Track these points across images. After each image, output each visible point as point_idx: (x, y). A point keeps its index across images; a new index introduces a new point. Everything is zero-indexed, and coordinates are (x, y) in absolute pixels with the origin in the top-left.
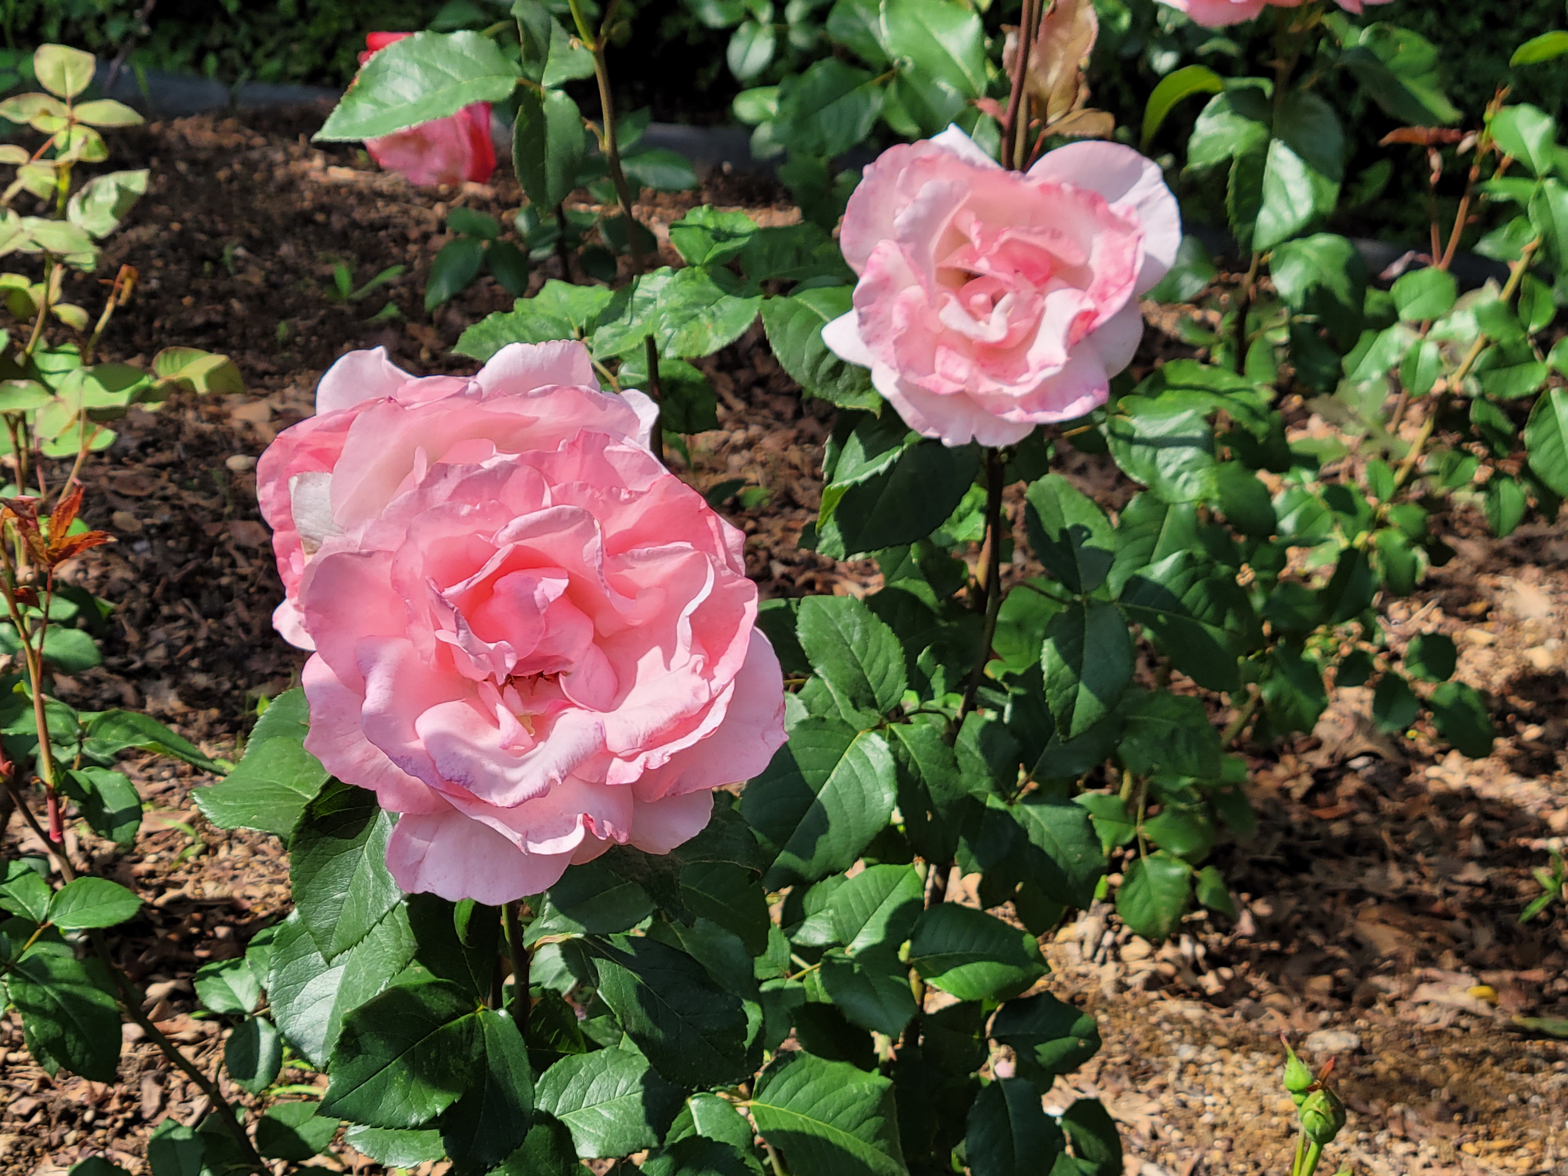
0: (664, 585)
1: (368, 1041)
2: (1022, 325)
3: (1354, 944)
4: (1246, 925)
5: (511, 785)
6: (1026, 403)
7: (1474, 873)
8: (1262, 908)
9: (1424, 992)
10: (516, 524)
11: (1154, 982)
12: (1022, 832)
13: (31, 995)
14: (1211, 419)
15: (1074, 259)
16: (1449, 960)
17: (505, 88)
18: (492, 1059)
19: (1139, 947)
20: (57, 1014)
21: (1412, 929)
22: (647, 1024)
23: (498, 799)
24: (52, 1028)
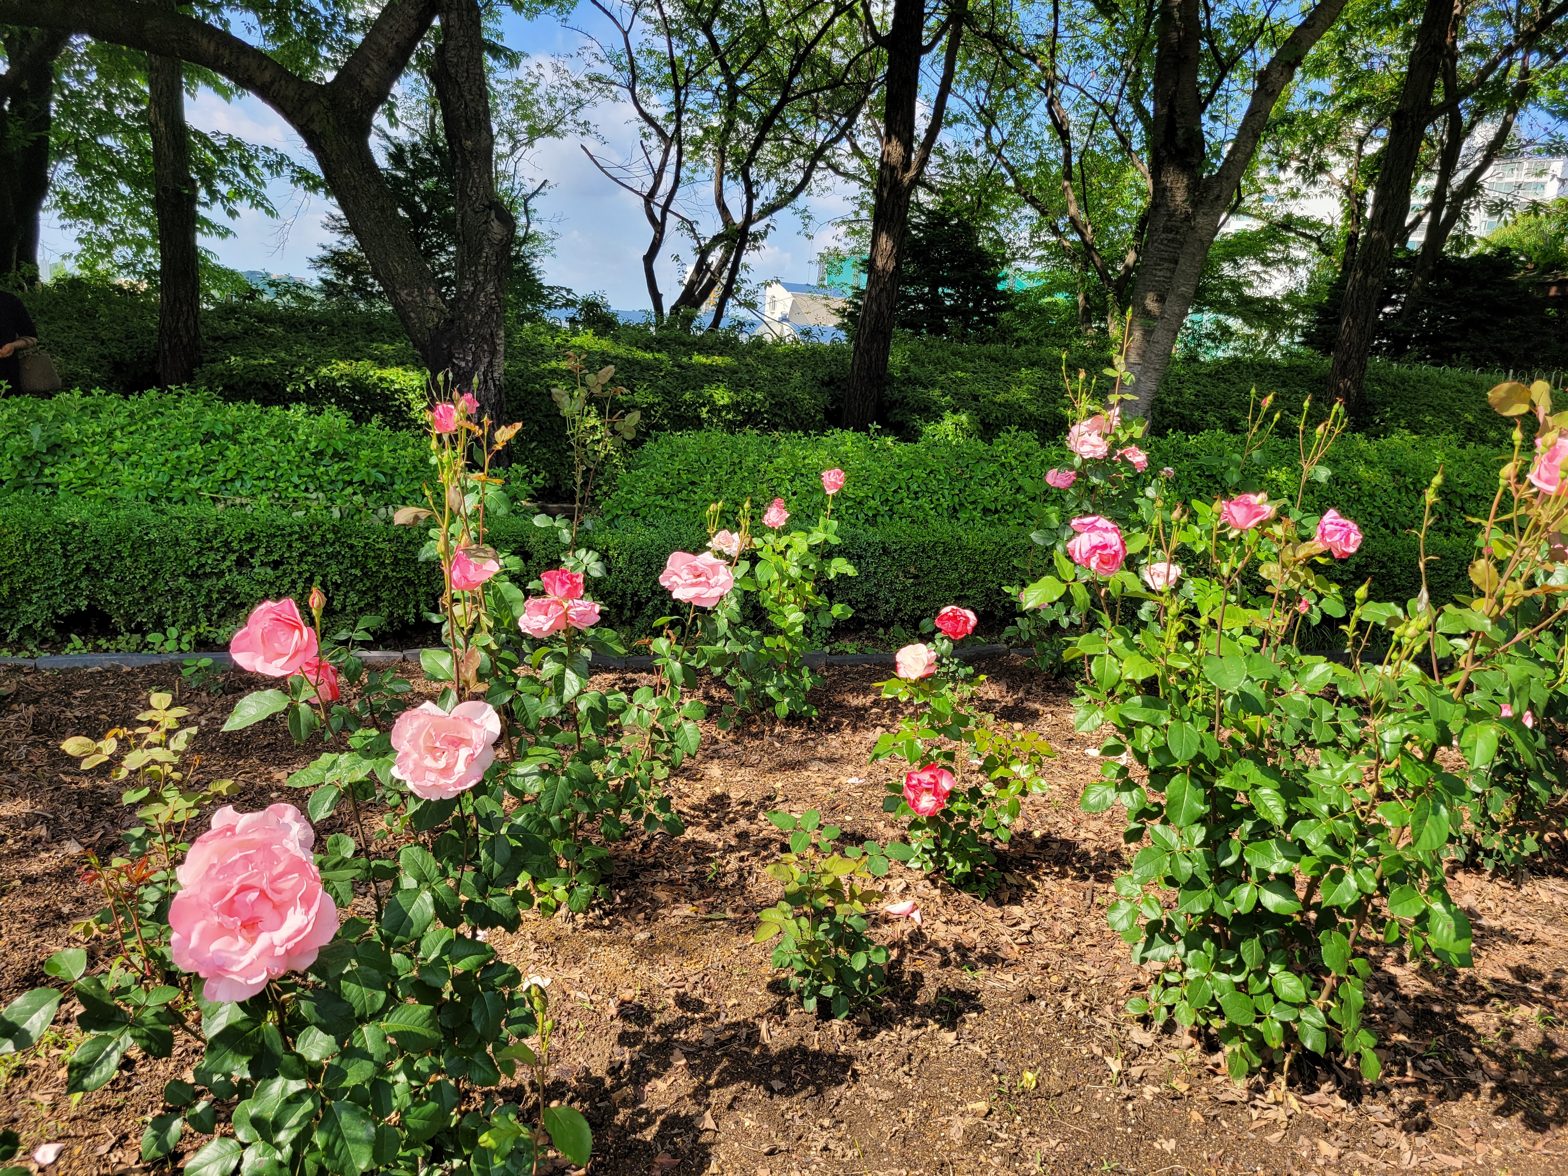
0: (292, 888)
1: (218, 1046)
2: (452, 761)
3: (653, 900)
4: (618, 900)
5: (240, 962)
6: (454, 785)
7: (691, 869)
8: (623, 893)
9: (675, 912)
10: (239, 879)
11: (586, 926)
12: (489, 909)
13: (137, 1032)
14: (540, 765)
15: (467, 737)
16: (683, 900)
17: (284, 706)
18: (267, 1042)
19: (581, 915)
20: (148, 1037)
21: (671, 891)
22: (319, 1019)
23: (235, 969)
24: (146, 1042)
